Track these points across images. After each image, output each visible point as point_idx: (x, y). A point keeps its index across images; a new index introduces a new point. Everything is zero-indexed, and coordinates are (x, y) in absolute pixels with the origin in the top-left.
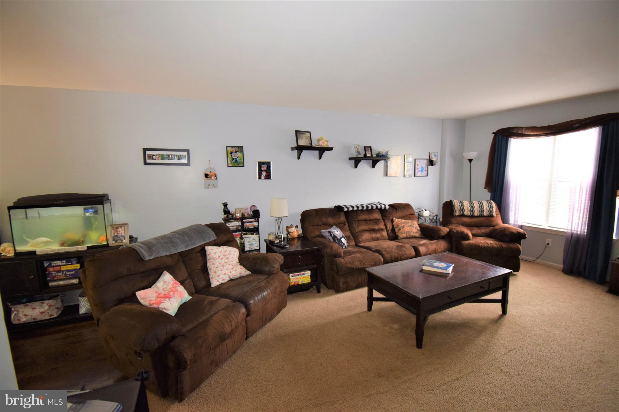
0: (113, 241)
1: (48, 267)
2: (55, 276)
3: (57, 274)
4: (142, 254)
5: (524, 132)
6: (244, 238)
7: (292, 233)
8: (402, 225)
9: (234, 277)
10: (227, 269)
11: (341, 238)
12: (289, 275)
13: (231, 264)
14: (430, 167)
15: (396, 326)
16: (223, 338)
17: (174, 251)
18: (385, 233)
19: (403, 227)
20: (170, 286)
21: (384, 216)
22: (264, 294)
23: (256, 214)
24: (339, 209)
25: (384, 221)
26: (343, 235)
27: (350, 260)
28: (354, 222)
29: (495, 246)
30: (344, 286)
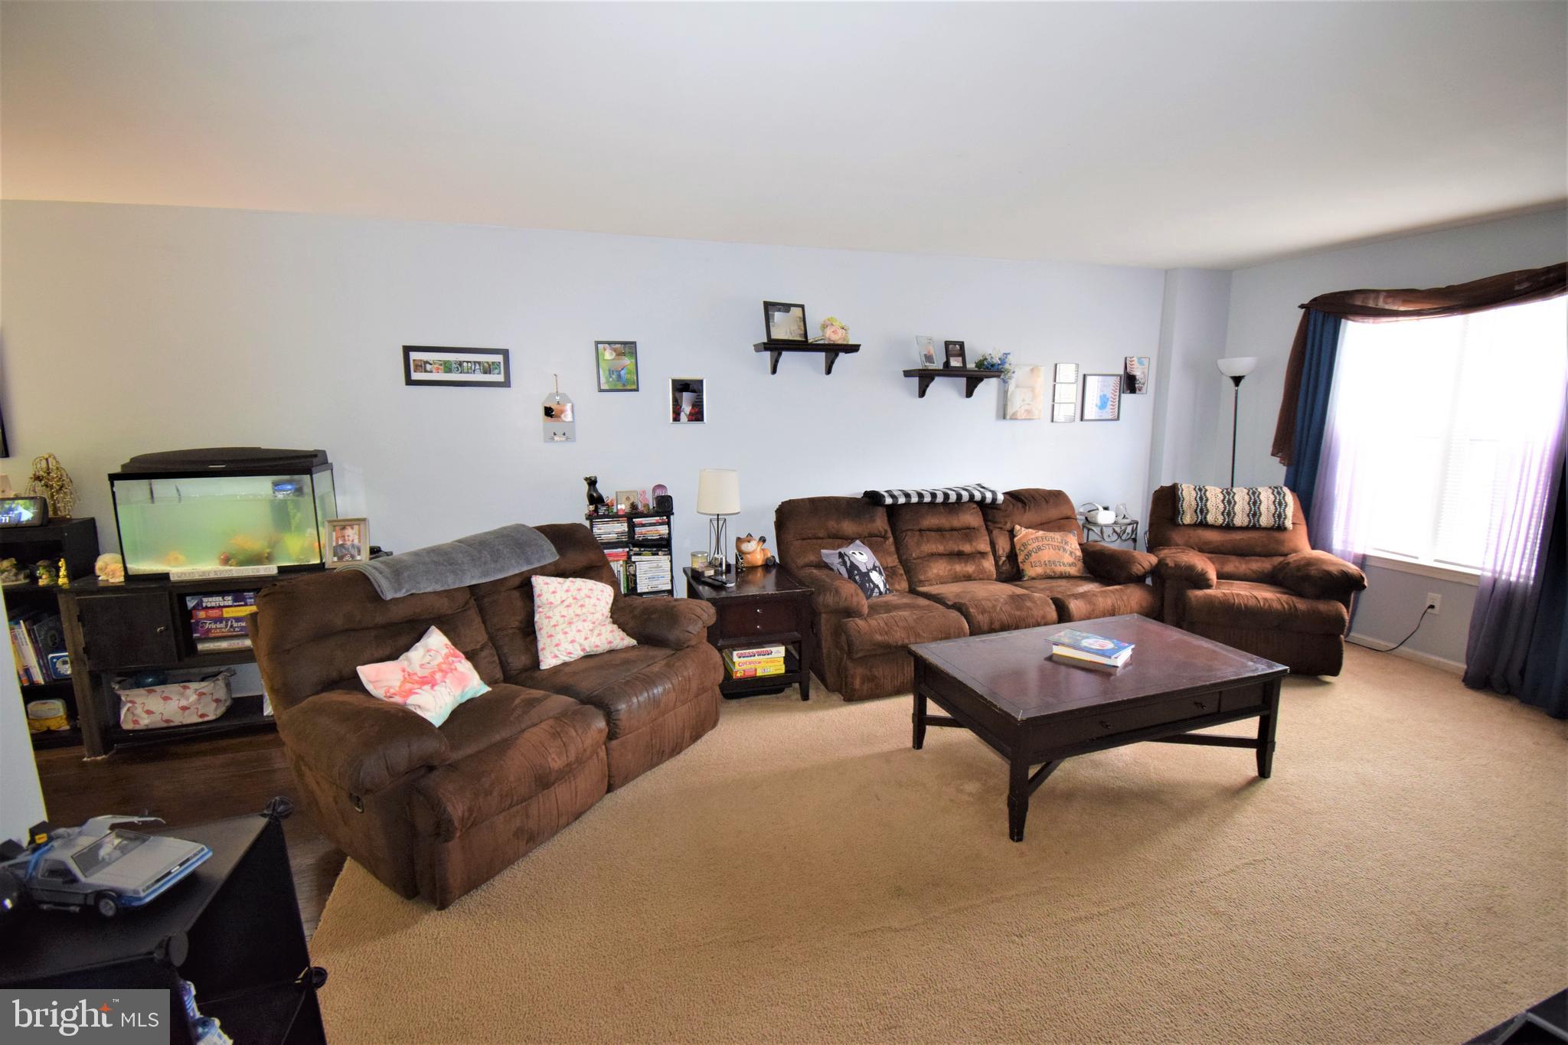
0: (334, 556)
1: (194, 608)
2: (209, 630)
3: (214, 626)
4: (379, 586)
5: (1381, 304)
6: (634, 562)
7: (749, 553)
8: (1037, 544)
9: (595, 649)
10: (579, 631)
11: (869, 571)
12: (732, 654)
13: (589, 619)
14: (1127, 397)
15: (972, 787)
16: (544, 781)
17: (452, 583)
18: (989, 564)
19: (1039, 549)
20: (440, 659)
21: (990, 521)
22: (655, 691)
23: (664, 506)
24: (873, 498)
25: (990, 532)
26: (878, 564)
27: (882, 624)
28: (909, 533)
29: (1276, 605)
30: (865, 687)
